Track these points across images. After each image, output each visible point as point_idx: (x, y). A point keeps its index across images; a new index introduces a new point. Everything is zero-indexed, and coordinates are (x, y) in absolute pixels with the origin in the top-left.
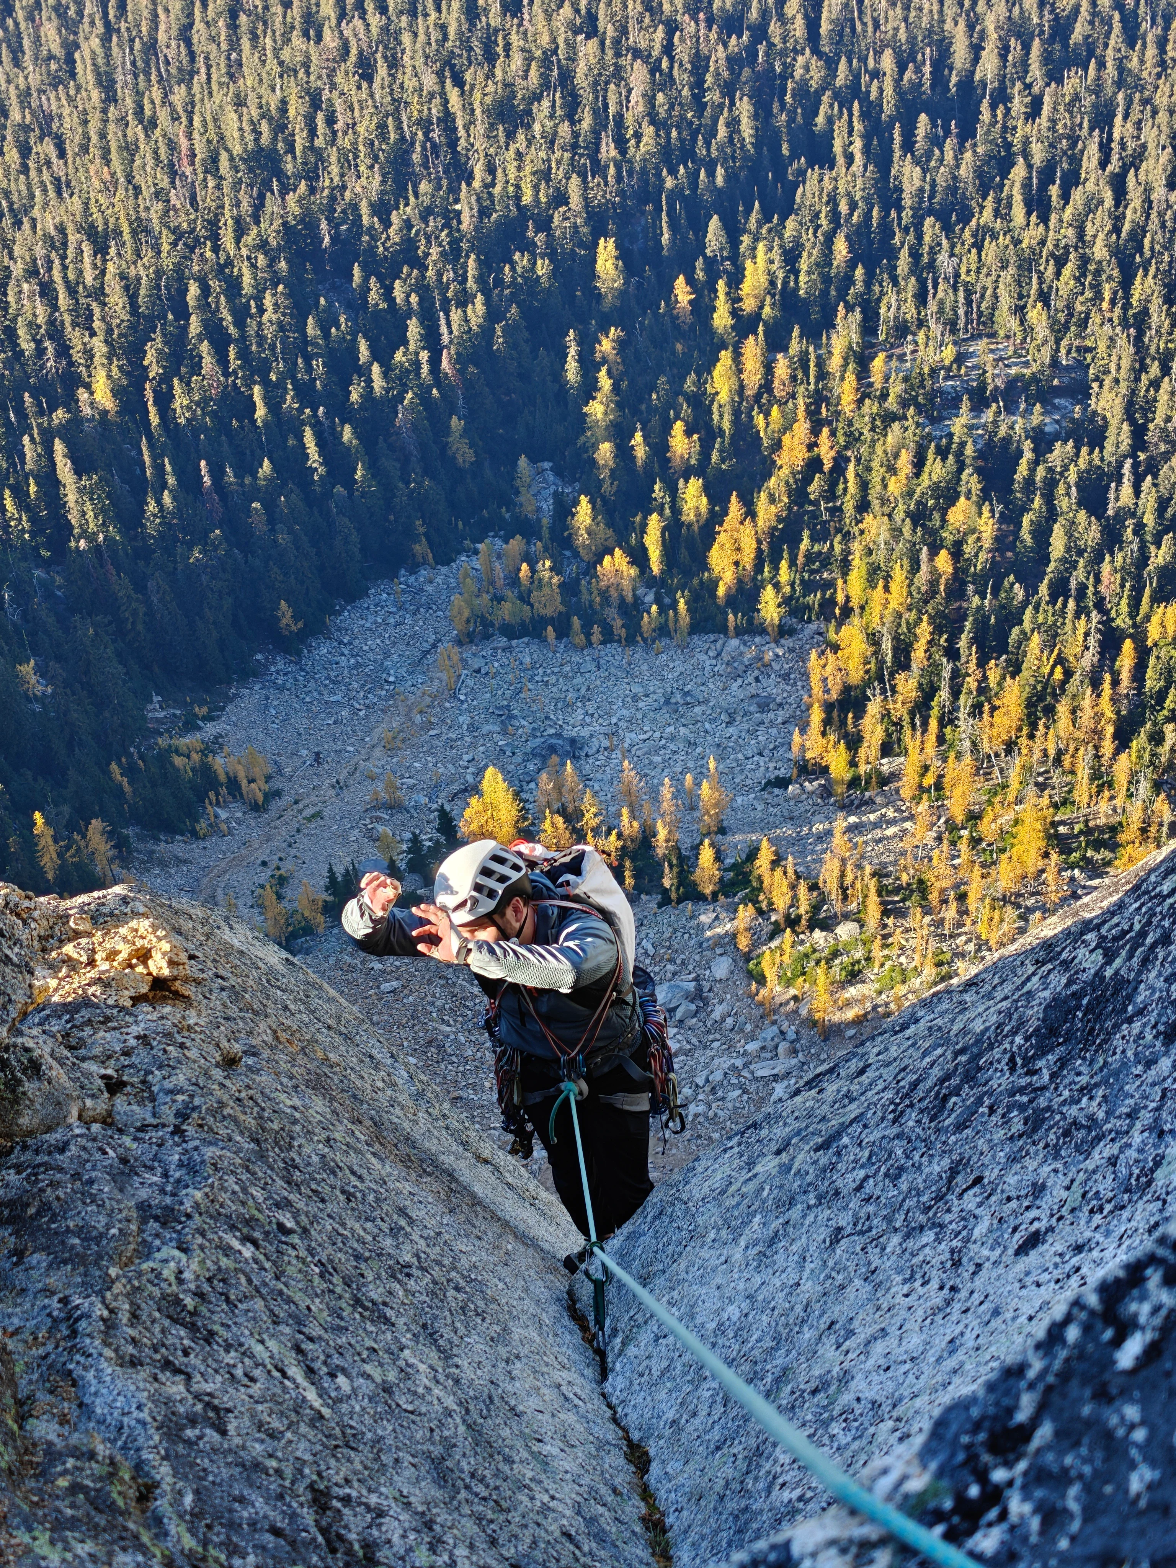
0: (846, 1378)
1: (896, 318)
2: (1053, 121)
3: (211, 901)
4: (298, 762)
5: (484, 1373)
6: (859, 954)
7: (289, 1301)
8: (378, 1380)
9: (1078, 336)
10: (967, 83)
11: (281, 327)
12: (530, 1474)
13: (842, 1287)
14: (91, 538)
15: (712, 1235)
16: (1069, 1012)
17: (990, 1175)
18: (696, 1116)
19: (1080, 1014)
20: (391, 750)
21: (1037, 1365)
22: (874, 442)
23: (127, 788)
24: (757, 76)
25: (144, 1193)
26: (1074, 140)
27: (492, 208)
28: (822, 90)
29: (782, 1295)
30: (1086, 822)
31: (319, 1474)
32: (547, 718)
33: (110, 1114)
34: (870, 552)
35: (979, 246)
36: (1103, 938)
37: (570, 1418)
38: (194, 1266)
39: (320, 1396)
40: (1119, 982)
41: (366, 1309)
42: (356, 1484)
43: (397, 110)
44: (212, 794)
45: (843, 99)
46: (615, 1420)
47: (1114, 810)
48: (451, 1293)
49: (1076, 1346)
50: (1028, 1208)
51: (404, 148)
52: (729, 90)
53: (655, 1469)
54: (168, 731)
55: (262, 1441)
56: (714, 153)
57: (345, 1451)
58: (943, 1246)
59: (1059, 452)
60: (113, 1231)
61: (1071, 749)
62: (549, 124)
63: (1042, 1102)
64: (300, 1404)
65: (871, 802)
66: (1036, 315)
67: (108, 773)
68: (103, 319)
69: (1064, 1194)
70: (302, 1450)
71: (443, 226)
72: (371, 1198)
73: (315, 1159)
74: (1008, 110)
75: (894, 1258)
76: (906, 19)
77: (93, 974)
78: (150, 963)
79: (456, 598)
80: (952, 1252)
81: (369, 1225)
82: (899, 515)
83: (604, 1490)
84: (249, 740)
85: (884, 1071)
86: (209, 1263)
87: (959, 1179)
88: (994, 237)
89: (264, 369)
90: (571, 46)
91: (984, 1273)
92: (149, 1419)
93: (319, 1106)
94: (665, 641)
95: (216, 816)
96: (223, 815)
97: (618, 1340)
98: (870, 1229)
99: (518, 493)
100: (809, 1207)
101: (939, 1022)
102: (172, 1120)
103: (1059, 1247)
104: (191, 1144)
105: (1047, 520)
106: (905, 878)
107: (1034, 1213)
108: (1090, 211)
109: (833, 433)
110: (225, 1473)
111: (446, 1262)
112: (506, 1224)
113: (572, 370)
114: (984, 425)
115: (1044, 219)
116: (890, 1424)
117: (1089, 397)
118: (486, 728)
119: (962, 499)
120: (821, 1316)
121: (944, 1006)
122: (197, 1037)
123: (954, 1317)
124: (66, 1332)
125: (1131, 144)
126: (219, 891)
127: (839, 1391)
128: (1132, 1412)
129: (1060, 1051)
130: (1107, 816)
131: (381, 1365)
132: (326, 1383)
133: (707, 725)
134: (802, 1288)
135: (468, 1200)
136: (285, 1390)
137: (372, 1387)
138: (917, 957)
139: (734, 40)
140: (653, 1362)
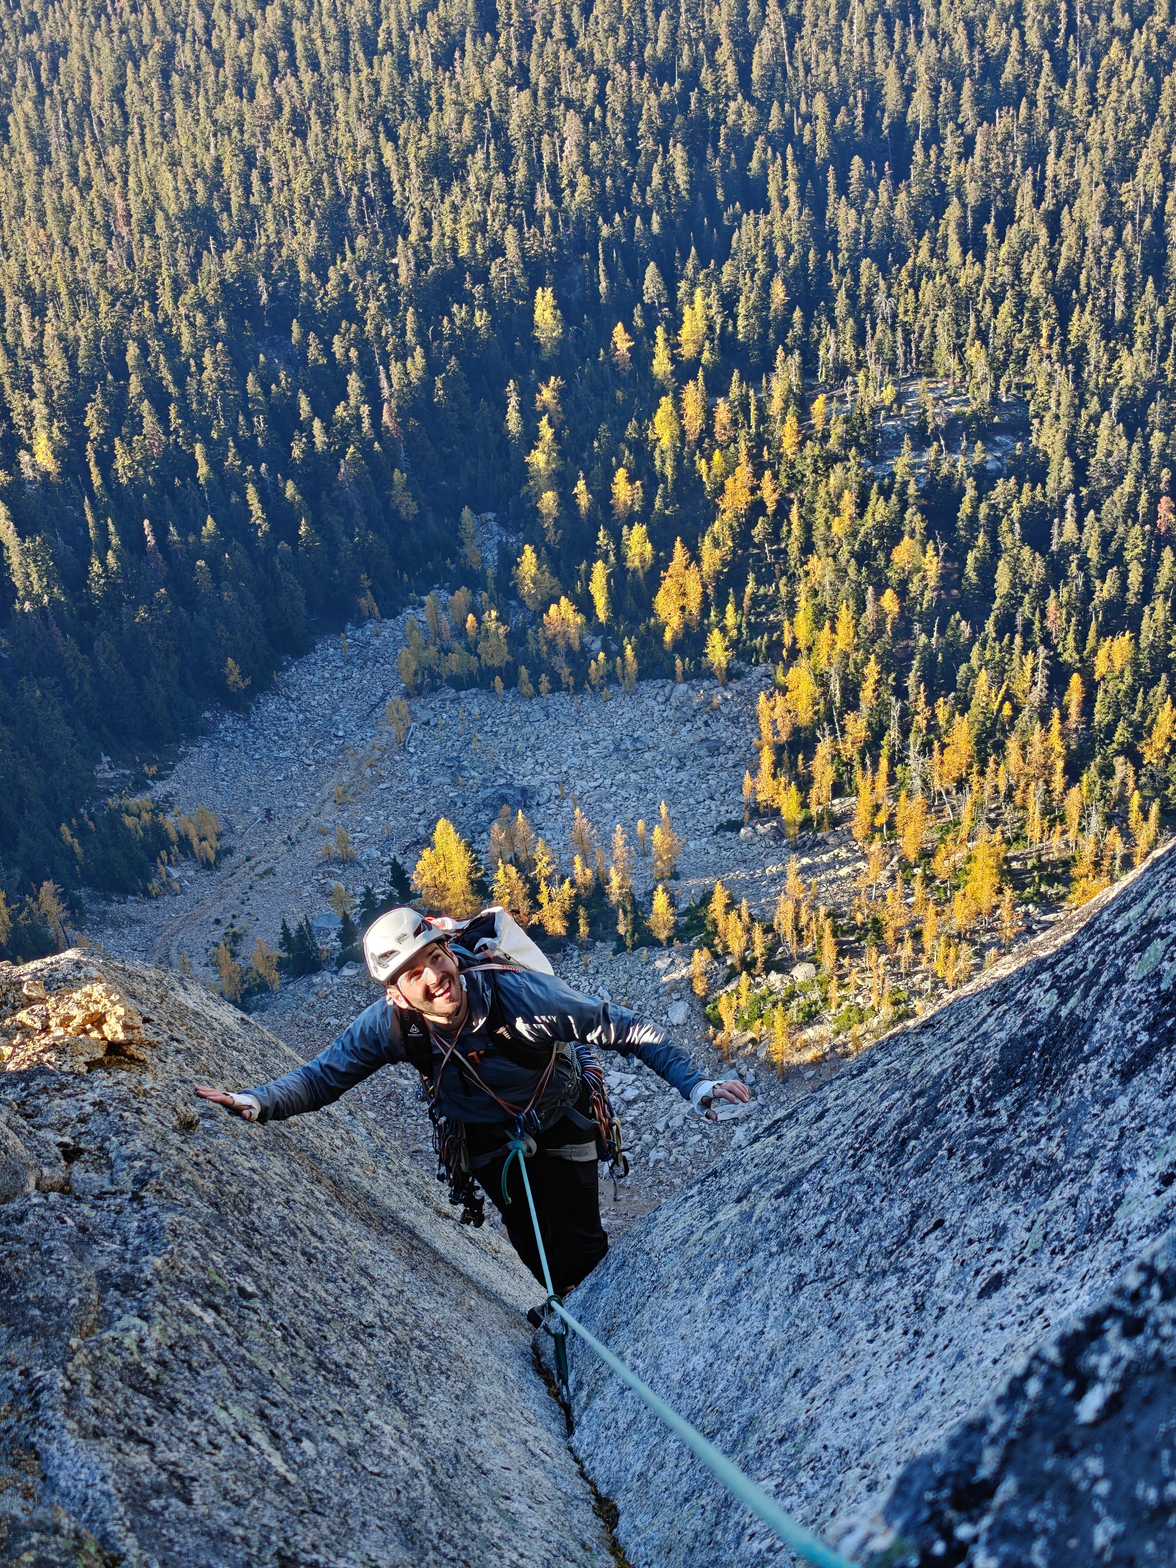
0: (812, 1426)
1: (835, 359)
2: (986, 161)
3: (165, 962)
4: (249, 819)
5: (450, 1432)
6: (815, 996)
7: (252, 1366)
8: (344, 1443)
9: (1017, 373)
10: (900, 125)
11: (221, 385)
12: (498, 1533)
13: (806, 1334)
14: (36, 600)
15: (675, 1285)
16: (1025, 1052)
17: (951, 1218)
18: (657, 1162)
19: (1036, 1055)
20: (342, 805)
21: (998, 1420)
22: (816, 484)
23: (78, 849)
24: (690, 123)
25: (103, 1262)
26: (1007, 179)
27: (428, 261)
28: (755, 135)
29: (746, 1344)
30: (1039, 857)
31: (286, 1541)
32: (497, 768)
33: (67, 1182)
34: (815, 594)
35: (916, 287)
36: (1057, 978)
37: (537, 1474)
38: (156, 1334)
39: (285, 1461)
40: (1075, 1021)
41: (329, 1371)
42: (323, 1549)
43: (332, 166)
44: (163, 853)
45: (777, 143)
46: (582, 1474)
47: (1067, 844)
48: (415, 1352)
49: (1037, 1400)
50: (989, 1250)
51: (339, 203)
52: (662, 137)
53: (624, 1522)
54: (118, 791)
55: (228, 1509)
56: (649, 201)
57: (312, 1516)
58: (906, 1291)
59: (1002, 489)
60: (74, 1301)
61: (1022, 784)
62: (483, 176)
63: (1001, 1144)
64: (266, 1470)
65: (823, 842)
66: (975, 353)
67: (58, 835)
68: (43, 381)
69: (1025, 1236)
70: (268, 1517)
71: (381, 280)
72: (332, 1258)
73: (275, 1221)
74: (941, 151)
75: (857, 1304)
76: (836, 63)
77: (47, 1041)
78: (105, 1027)
79: (403, 651)
80: (915, 1296)
81: (330, 1286)
82: (844, 555)
83: (573, 1546)
84: (200, 798)
85: (843, 1116)
86: (170, 1331)
87: (920, 1223)
88: (931, 276)
89: (205, 427)
90: (504, 98)
91: (947, 1317)
92: (113, 1491)
93: (277, 1166)
94: (614, 688)
95: (169, 875)
96: (176, 873)
97: (584, 1393)
98: (833, 1275)
99: (462, 544)
100: (771, 1255)
101: (896, 1065)
102: (130, 1186)
103: (1022, 1289)
104: (150, 1211)
105: (991, 556)
106: (859, 917)
107: (995, 1256)
108: (1026, 249)
109: (775, 476)
110: (191, 1542)
111: (409, 1320)
112: (468, 1279)
113: (513, 421)
114: (926, 465)
115: (980, 258)
116: (858, 1471)
117: (1029, 433)
118: (436, 780)
119: (906, 538)
120: (786, 1364)
121: (901, 1048)
122: (154, 1102)
123: (919, 1362)
124: (28, 1405)
125: (1064, 182)
126: (173, 951)
127: (806, 1439)
128: (1095, 1465)
129: (1018, 1092)
130: (1060, 850)
131: (346, 1428)
132: (291, 1448)
133: (658, 771)
134: (767, 1336)
135: (430, 1257)
136: (250, 1457)
137: (337, 1450)
138: (873, 996)
139: (666, 87)
140: (619, 1415)
